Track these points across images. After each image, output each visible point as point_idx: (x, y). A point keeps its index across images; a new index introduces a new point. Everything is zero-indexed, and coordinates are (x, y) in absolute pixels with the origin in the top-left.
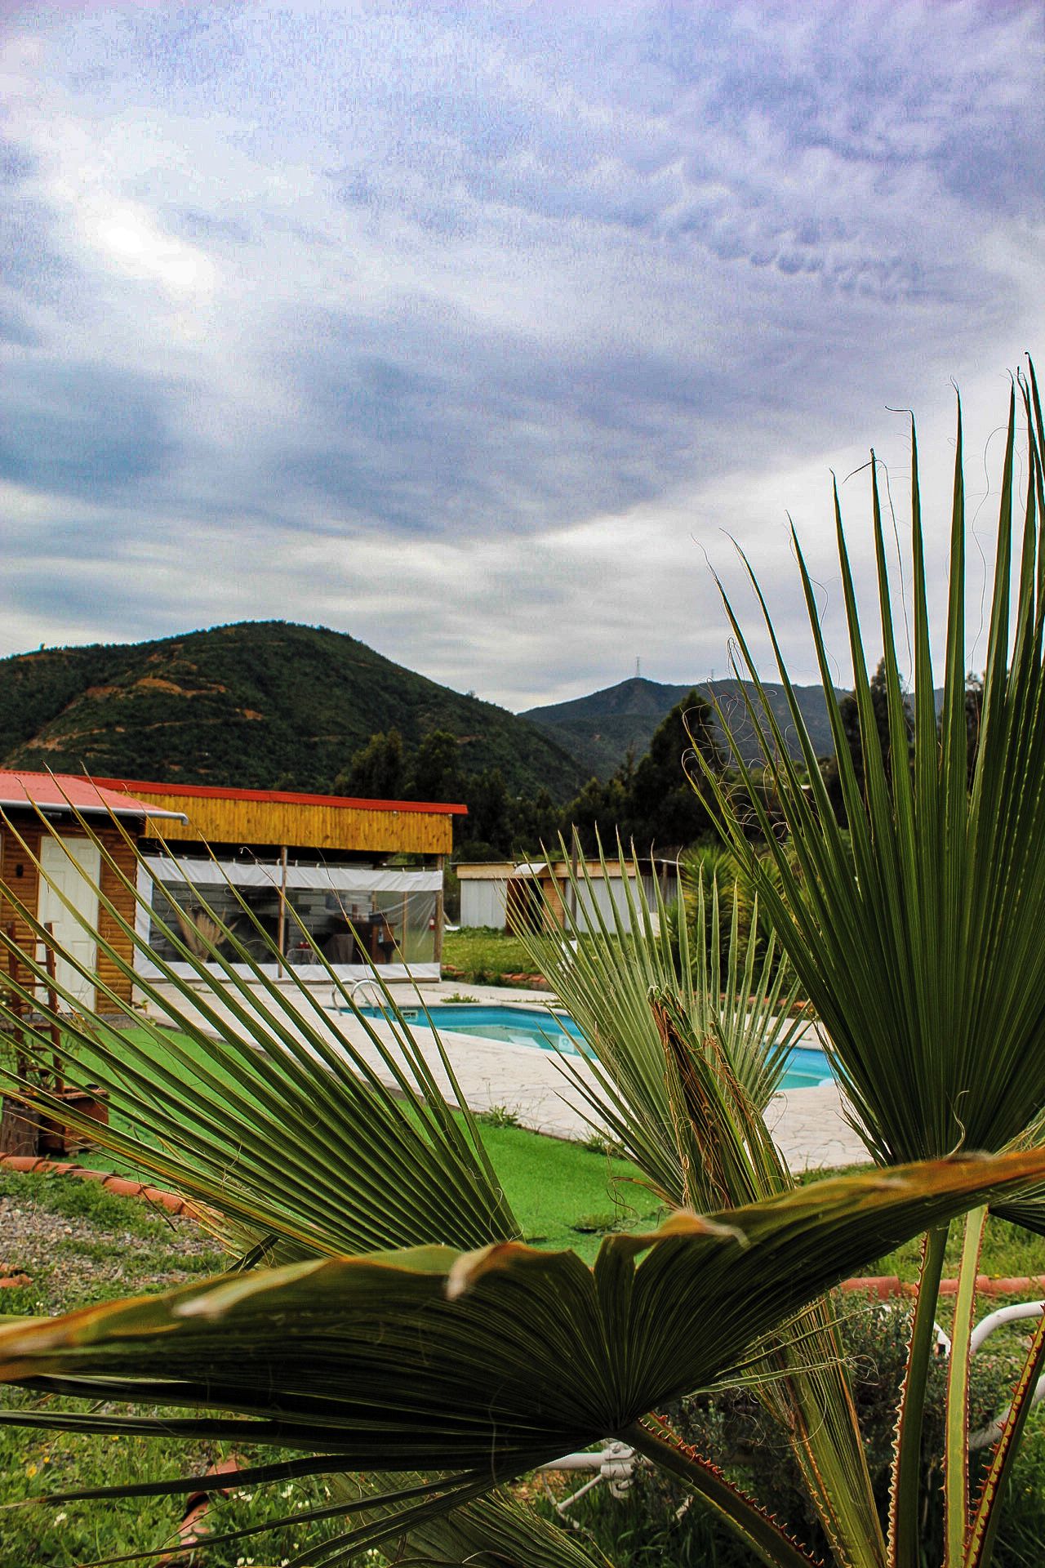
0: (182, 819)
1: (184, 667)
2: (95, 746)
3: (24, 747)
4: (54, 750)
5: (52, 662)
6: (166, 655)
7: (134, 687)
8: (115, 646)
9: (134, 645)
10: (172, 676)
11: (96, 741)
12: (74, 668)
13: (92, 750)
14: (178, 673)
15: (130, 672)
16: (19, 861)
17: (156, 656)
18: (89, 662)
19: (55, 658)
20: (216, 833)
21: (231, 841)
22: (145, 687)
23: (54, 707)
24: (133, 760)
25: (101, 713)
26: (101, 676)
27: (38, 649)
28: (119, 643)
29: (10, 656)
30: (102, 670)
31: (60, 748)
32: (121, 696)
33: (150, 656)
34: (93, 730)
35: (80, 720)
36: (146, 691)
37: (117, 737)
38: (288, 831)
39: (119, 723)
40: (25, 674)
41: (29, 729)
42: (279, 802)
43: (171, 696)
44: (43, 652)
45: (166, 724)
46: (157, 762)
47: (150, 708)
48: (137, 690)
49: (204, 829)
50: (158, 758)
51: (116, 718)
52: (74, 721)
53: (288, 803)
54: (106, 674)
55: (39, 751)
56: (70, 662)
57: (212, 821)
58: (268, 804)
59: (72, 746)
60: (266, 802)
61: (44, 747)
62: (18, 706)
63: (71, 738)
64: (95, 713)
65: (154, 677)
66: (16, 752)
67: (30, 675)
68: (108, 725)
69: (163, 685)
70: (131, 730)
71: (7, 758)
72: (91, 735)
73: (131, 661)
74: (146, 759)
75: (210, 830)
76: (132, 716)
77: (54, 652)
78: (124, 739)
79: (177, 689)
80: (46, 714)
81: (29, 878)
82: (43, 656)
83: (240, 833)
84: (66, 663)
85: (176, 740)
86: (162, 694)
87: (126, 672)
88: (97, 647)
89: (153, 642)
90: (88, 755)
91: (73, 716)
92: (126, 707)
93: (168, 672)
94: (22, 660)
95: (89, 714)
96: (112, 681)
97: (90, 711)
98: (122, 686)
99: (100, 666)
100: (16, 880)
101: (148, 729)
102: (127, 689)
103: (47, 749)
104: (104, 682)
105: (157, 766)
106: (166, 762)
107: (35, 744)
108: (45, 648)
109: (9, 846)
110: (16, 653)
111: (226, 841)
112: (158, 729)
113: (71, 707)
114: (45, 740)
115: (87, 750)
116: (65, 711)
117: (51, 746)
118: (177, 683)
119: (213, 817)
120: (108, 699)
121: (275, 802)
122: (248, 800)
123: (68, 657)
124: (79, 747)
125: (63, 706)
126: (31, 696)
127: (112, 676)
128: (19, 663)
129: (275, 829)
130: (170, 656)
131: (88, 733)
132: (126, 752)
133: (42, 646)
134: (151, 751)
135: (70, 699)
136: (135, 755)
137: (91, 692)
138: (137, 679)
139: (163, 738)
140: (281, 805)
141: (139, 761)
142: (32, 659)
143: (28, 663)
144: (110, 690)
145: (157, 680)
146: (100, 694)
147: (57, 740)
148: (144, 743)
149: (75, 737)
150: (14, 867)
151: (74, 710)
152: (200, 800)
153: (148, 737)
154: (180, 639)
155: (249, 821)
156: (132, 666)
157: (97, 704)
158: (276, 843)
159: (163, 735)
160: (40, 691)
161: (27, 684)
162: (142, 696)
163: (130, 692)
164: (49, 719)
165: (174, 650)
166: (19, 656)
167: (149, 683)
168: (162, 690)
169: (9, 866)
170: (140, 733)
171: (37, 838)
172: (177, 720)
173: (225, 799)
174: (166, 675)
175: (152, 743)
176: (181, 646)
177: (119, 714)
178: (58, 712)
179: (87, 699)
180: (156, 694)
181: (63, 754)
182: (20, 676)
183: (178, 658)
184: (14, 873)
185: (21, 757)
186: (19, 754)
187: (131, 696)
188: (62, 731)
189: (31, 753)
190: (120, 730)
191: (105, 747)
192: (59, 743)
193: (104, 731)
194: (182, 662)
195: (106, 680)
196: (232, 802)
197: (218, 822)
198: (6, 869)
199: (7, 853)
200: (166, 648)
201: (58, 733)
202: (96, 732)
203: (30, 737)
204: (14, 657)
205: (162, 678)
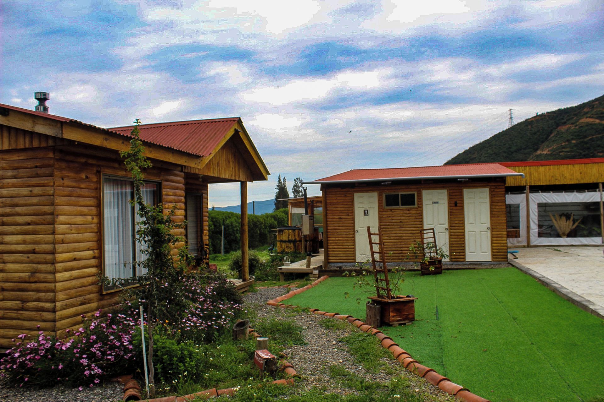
0: (521, 175)
1: (600, 111)
2: (564, 150)
3: (535, 154)
4: (546, 154)
5: (542, 119)
6: (591, 107)
7: (578, 123)
8: (567, 108)
9: (575, 106)
10: (595, 116)
11: (564, 148)
12: (551, 120)
13: (562, 152)
14: (597, 114)
15: (575, 118)
16: (455, 200)
17: (586, 109)
18: (557, 117)
19: (543, 117)
20: (565, 180)
21: (573, 183)
22: (583, 123)
23: (545, 137)
24: (581, 153)
25: (565, 136)
26: (563, 121)
27: (535, 115)
28: (569, 106)
29: (525, 120)
30: (563, 119)
31: (548, 153)
32: (572, 128)
33: (584, 109)
34: (562, 143)
35: (556, 140)
36: (583, 124)
37: (573, 145)
38: (602, 176)
39: (573, 139)
40: (532, 126)
41: (536, 147)
42: (596, 163)
43: (595, 124)
44: (537, 116)
45: (595, 136)
46: (591, 153)
47: (586, 131)
48: (579, 124)
49: (559, 178)
50: (592, 151)
51: (571, 137)
52: (553, 141)
53: (600, 163)
54: (565, 120)
55: (540, 155)
56: (549, 118)
57: (563, 175)
58: (590, 165)
59: (554, 151)
60: (589, 163)
61: (542, 153)
62: (530, 139)
63: (553, 148)
64: (562, 137)
65: (586, 118)
66: (531, 157)
67: (533, 126)
68: (568, 141)
69: (591, 120)
70: (579, 141)
71: (528, 159)
72: (561, 146)
73: (575, 113)
74: (586, 152)
75: (562, 179)
76: (578, 135)
77: (542, 115)
78: (576, 145)
79: (597, 121)
80: (542, 140)
81: (460, 206)
82: (538, 118)
83: (577, 179)
84: (548, 118)
85: (599, 142)
86: (591, 124)
87: (573, 118)
88: (559, 110)
89: (584, 103)
90: (561, 154)
91: (553, 139)
92: (575, 132)
93: (592, 114)
94: (529, 120)
95: (560, 137)
96: (568, 122)
97: (560, 136)
98: (572, 124)
99: (562, 117)
100: (454, 208)
101: (586, 140)
102: (575, 125)
103: (543, 154)
104: (564, 123)
105: (592, 154)
106: (595, 152)
107: (539, 152)
108: (538, 114)
109: (451, 194)
110: (527, 118)
111: (570, 183)
112: (590, 139)
113: (552, 135)
114: (543, 151)
115: (560, 152)
116: (549, 138)
117: (545, 152)
118: (597, 118)
119: (563, 173)
120: (567, 130)
121: (593, 163)
122: (579, 164)
123: (548, 116)
124: (557, 151)
125: (548, 136)
126: (535, 134)
127: (568, 120)
128: (529, 122)
129: (594, 175)
130: (593, 107)
131: (560, 145)
132: (577, 150)
133: (537, 113)
134: (588, 148)
135: (551, 133)
136: (581, 151)
137: (559, 128)
138: (578, 120)
139: (593, 143)
140: (597, 164)
141: (583, 153)
142: (533, 119)
143: (532, 121)
144: (567, 126)
145: (587, 119)
146: (563, 129)
147: (548, 150)
148: (585, 146)
149: (555, 147)
150: (454, 202)
151: (553, 137)
152: (556, 166)
153: (586, 143)
154: (596, 100)
155: (581, 173)
156: (575, 115)
157: (563, 133)
158: (595, 182)
159: (593, 141)
160: (538, 131)
161: (533, 129)
162: (582, 127)
163: (576, 126)
164: (543, 142)
165: (594, 105)
166: (528, 119)
167: (584, 120)
168: (590, 123)
169: (451, 202)
170: (583, 142)
171: (461, 190)
172: (599, 134)
173: (568, 164)
174: (592, 116)
175: (588, 145)
176: (597, 102)
177: (572, 135)
178: (546, 139)
179: (558, 131)
180: (588, 124)
181: (551, 155)
182: (530, 127)
183: (596, 108)
184: (454, 205)
185: (534, 158)
186: (533, 157)
187: (577, 127)
188: (549, 145)
189: (538, 156)
190: (574, 142)
191: (568, 150)
192: (548, 151)
193: (567, 143)
194: (598, 109)
195: (565, 123)
196: (572, 165)
197: (565, 175)
198: (450, 203)
199: (451, 197)
200: (590, 105)
201: (548, 147)
202: (563, 144)
203: (536, 150)
204: (526, 120)
205: (590, 117)
